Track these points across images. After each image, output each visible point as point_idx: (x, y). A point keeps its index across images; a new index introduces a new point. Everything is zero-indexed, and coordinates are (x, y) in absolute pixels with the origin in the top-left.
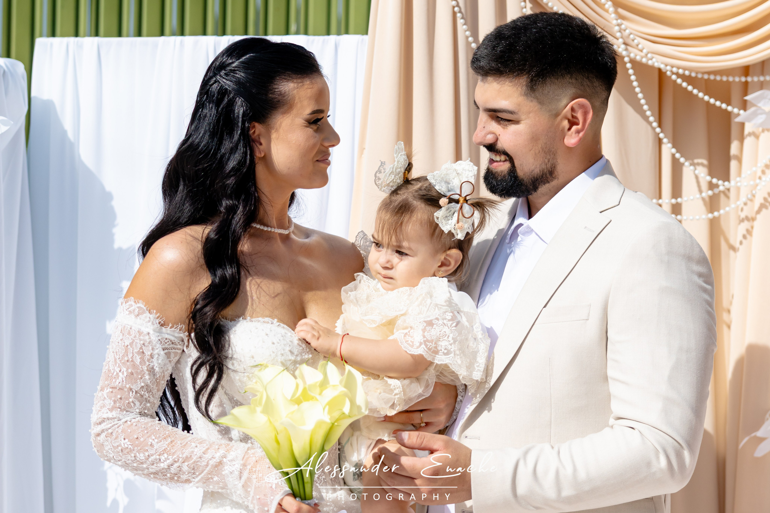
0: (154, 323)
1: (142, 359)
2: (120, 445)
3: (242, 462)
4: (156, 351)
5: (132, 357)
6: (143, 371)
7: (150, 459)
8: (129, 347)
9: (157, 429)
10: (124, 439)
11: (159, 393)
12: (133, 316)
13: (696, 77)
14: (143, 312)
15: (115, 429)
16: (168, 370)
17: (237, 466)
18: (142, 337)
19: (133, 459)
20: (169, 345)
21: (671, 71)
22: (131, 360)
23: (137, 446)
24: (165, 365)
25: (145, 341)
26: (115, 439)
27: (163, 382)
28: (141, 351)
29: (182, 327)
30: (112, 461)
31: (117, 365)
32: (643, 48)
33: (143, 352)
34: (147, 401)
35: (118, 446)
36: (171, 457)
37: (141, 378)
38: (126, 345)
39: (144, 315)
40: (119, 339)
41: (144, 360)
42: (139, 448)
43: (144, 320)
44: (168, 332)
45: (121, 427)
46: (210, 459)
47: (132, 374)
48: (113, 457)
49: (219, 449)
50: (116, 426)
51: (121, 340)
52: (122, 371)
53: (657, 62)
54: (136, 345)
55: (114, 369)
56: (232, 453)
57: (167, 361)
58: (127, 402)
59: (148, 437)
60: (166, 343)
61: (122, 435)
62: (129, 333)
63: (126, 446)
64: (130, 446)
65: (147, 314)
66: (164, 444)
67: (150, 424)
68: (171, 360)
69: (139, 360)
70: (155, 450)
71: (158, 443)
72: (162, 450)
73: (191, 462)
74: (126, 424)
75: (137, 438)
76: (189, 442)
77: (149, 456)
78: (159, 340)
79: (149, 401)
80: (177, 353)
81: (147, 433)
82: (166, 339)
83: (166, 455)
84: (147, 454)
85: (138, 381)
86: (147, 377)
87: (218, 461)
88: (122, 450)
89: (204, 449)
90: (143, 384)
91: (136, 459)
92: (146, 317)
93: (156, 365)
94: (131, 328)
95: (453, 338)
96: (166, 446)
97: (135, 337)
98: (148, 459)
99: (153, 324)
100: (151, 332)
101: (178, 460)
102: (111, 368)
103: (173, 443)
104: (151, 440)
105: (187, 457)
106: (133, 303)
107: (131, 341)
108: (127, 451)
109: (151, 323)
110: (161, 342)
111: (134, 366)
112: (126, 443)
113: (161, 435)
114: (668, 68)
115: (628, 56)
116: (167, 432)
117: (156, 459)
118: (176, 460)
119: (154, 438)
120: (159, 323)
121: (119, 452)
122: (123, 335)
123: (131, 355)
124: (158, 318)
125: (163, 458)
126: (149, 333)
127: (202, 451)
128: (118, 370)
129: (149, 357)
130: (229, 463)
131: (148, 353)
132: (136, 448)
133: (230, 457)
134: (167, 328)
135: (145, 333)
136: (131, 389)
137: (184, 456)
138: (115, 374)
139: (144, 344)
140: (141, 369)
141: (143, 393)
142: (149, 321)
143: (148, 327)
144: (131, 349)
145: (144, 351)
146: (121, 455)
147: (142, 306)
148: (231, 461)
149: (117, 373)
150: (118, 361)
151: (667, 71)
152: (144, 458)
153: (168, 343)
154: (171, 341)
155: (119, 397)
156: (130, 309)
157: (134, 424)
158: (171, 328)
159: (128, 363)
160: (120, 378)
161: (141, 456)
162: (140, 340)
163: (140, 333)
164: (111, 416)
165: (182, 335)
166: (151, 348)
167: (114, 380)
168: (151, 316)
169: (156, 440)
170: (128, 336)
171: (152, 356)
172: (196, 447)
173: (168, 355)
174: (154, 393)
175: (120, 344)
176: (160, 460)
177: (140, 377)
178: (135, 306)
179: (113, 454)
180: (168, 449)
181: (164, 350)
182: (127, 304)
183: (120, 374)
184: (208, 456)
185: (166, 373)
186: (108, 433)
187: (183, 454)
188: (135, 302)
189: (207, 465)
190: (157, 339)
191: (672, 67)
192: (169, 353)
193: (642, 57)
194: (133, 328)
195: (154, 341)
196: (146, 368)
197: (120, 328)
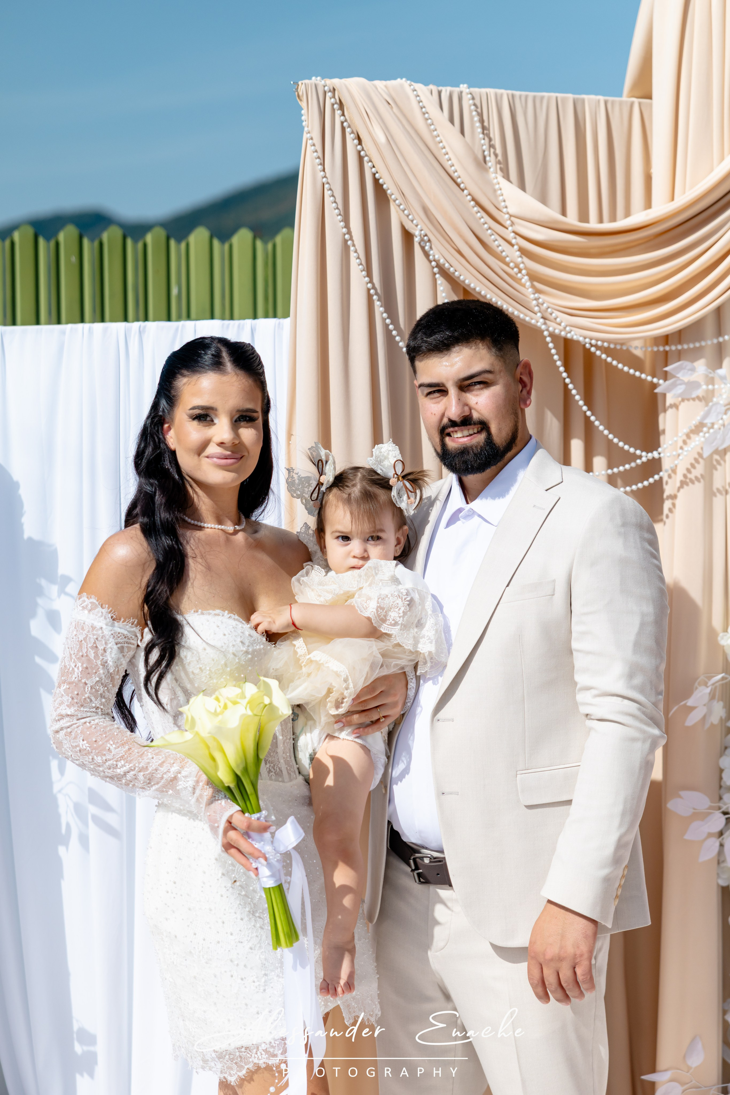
0: (107, 617)
1: (96, 653)
2: (78, 746)
3: (195, 779)
4: (109, 645)
5: (86, 652)
6: (97, 665)
7: (107, 764)
8: (83, 642)
9: (116, 734)
10: (83, 740)
11: (114, 688)
12: (86, 612)
13: (615, 348)
14: (96, 607)
15: (74, 729)
16: (122, 664)
17: (191, 783)
18: (95, 632)
19: (91, 760)
20: (121, 639)
21: (590, 344)
22: (85, 654)
23: (95, 749)
24: (118, 659)
25: (99, 635)
26: (74, 739)
27: (118, 677)
28: (95, 645)
29: (135, 621)
30: (70, 759)
31: (73, 660)
32: (562, 322)
33: (96, 647)
34: (102, 697)
35: (76, 746)
36: (127, 764)
37: (96, 673)
38: (80, 640)
39: (97, 610)
40: (74, 635)
41: (97, 655)
42: (97, 751)
43: (97, 615)
44: (121, 626)
45: (80, 728)
46: (165, 773)
47: (87, 668)
48: (71, 756)
49: (174, 763)
50: (75, 726)
51: (75, 635)
52: (77, 666)
53: (576, 335)
54: (90, 641)
55: (70, 665)
56: (186, 769)
57: (121, 656)
58: (84, 697)
59: (107, 741)
60: (119, 637)
61: (81, 736)
62: (83, 629)
63: (84, 747)
64: (88, 748)
65: (99, 609)
66: (122, 751)
67: (109, 728)
68: (125, 654)
69: (93, 655)
70: (112, 755)
71: (115, 748)
72: (119, 757)
73: (147, 772)
74: (85, 725)
75: (96, 741)
76: (146, 752)
77: (106, 760)
78: (112, 634)
79: (104, 697)
80: (130, 647)
81: (106, 737)
82: (119, 633)
83: (123, 762)
84: (104, 758)
85: (93, 675)
86: (101, 671)
87: (173, 776)
88: (80, 751)
89: (160, 762)
90: (97, 679)
91: (93, 761)
92: (98, 612)
93: (110, 659)
94: (84, 624)
95: (403, 612)
96: (124, 753)
97: (88, 632)
98: (105, 763)
99: (105, 618)
100: (104, 627)
101: (135, 768)
102: (67, 664)
103: (131, 751)
104: (109, 745)
105: (143, 767)
106: (86, 599)
107: (85, 636)
108: (85, 752)
109: (103, 618)
110: (114, 636)
111: (89, 660)
112: (84, 745)
113: (119, 741)
114: (587, 340)
115: (547, 330)
116: (125, 739)
117: (113, 765)
118: (133, 768)
119: (112, 743)
120: (112, 617)
121: (77, 752)
122: (77, 631)
123: (86, 650)
124: (110, 613)
125: (119, 764)
126: (101, 628)
127: (157, 764)
128: (73, 665)
129: (102, 652)
130: (183, 779)
131: (101, 648)
132: (94, 751)
133: (184, 773)
134: (119, 622)
135: (98, 627)
136: (86, 684)
137: (141, 766)
138: (71, 669)
139: (97, 639)
140: (95, 664)
141: (98, 688)
142: (102, 616)
143: (100, 622)
144: (85, 644)
145: (98, 645)
146: (79, 755)
147: (95, 601)
148: (185, 777)
149: (73, 669)
150: (73, 657)
151: (586, 343)
152: (101, 761)
153: (121, 638)
154: (124, 635)
155: (76, 693)
156: (83, 605)
157: (93, 726)
158: (123, 622)
159: (83, 658)
160: (76, 673)
161: (99, 760)
162: (94, 635)
163: (93, 628)
164: (69, 713)
165: (134, 629)
166: (104, 643)
167: (70, 676)
168: (104, 611)
169: (114, 746)
170: (81, 631)
171: (105, 650)
172: (153, 758)
173: (121, 649)
174: (109, 688)
175: (74, 640)
176: (117, 765)
177: (94, 671)
178: (87, 601)
179: (71, 753)
180: (126, 756)
181: (116, 644)
182: (81, 600)
183: (76, 669)
184: (163, 769)
185: (120, 667)
186: (66, 732)
187: (139, 763)
188: (88, 598)
189: (162, 778)
190: (110, 633)
191: (591, 339)
192: (123, 647)
193: (561, 331)
194: (86, 623)
195: (107, 635)
196: (100, 663)
197: (74, 624)
